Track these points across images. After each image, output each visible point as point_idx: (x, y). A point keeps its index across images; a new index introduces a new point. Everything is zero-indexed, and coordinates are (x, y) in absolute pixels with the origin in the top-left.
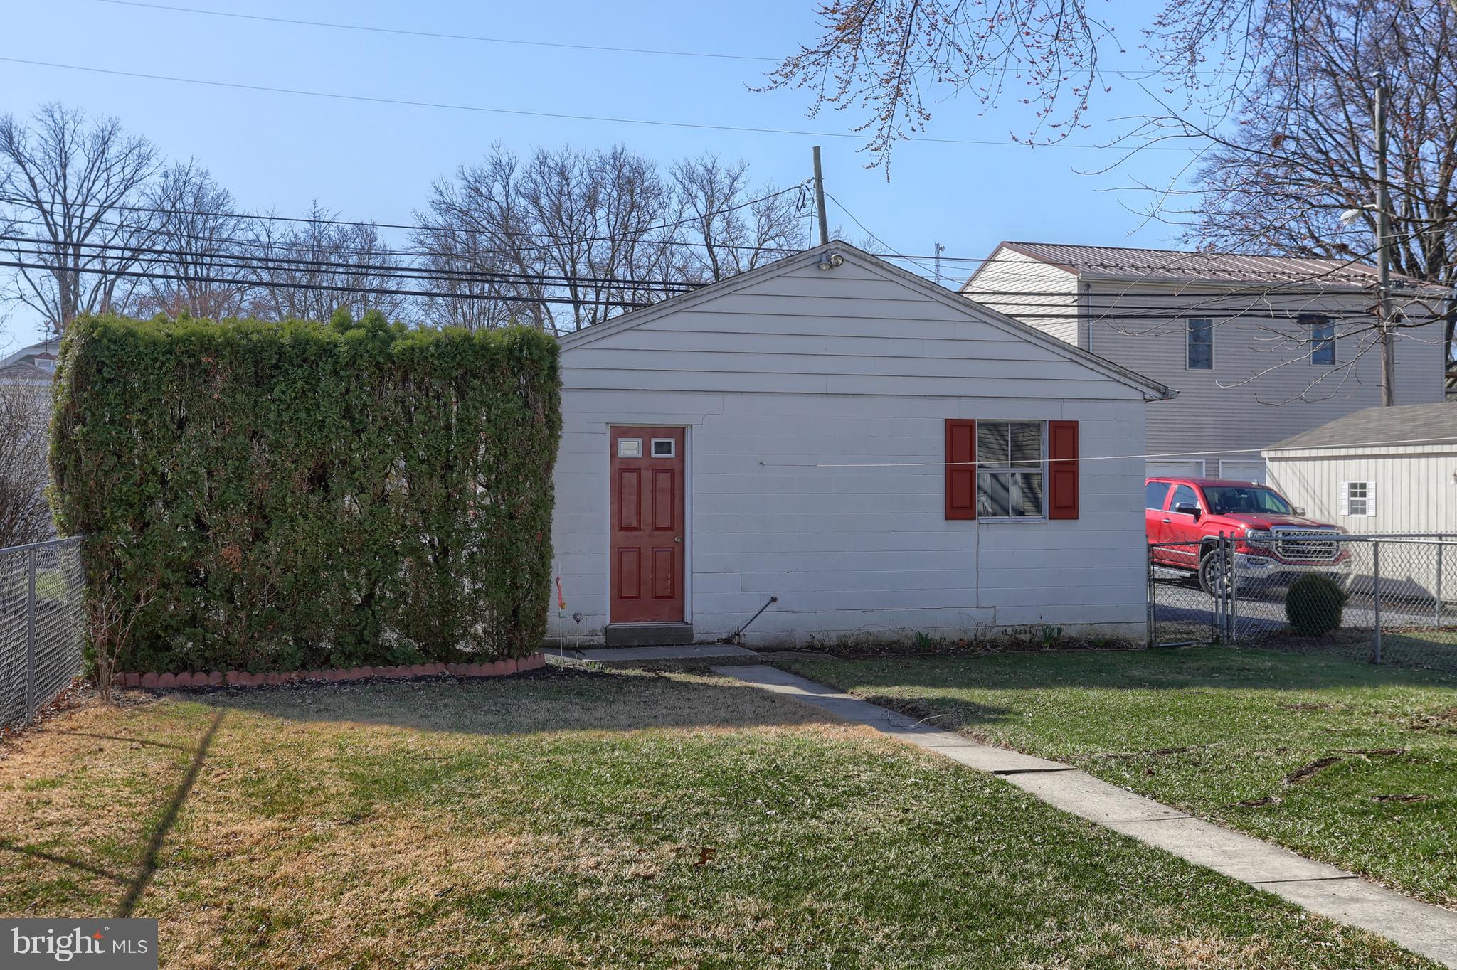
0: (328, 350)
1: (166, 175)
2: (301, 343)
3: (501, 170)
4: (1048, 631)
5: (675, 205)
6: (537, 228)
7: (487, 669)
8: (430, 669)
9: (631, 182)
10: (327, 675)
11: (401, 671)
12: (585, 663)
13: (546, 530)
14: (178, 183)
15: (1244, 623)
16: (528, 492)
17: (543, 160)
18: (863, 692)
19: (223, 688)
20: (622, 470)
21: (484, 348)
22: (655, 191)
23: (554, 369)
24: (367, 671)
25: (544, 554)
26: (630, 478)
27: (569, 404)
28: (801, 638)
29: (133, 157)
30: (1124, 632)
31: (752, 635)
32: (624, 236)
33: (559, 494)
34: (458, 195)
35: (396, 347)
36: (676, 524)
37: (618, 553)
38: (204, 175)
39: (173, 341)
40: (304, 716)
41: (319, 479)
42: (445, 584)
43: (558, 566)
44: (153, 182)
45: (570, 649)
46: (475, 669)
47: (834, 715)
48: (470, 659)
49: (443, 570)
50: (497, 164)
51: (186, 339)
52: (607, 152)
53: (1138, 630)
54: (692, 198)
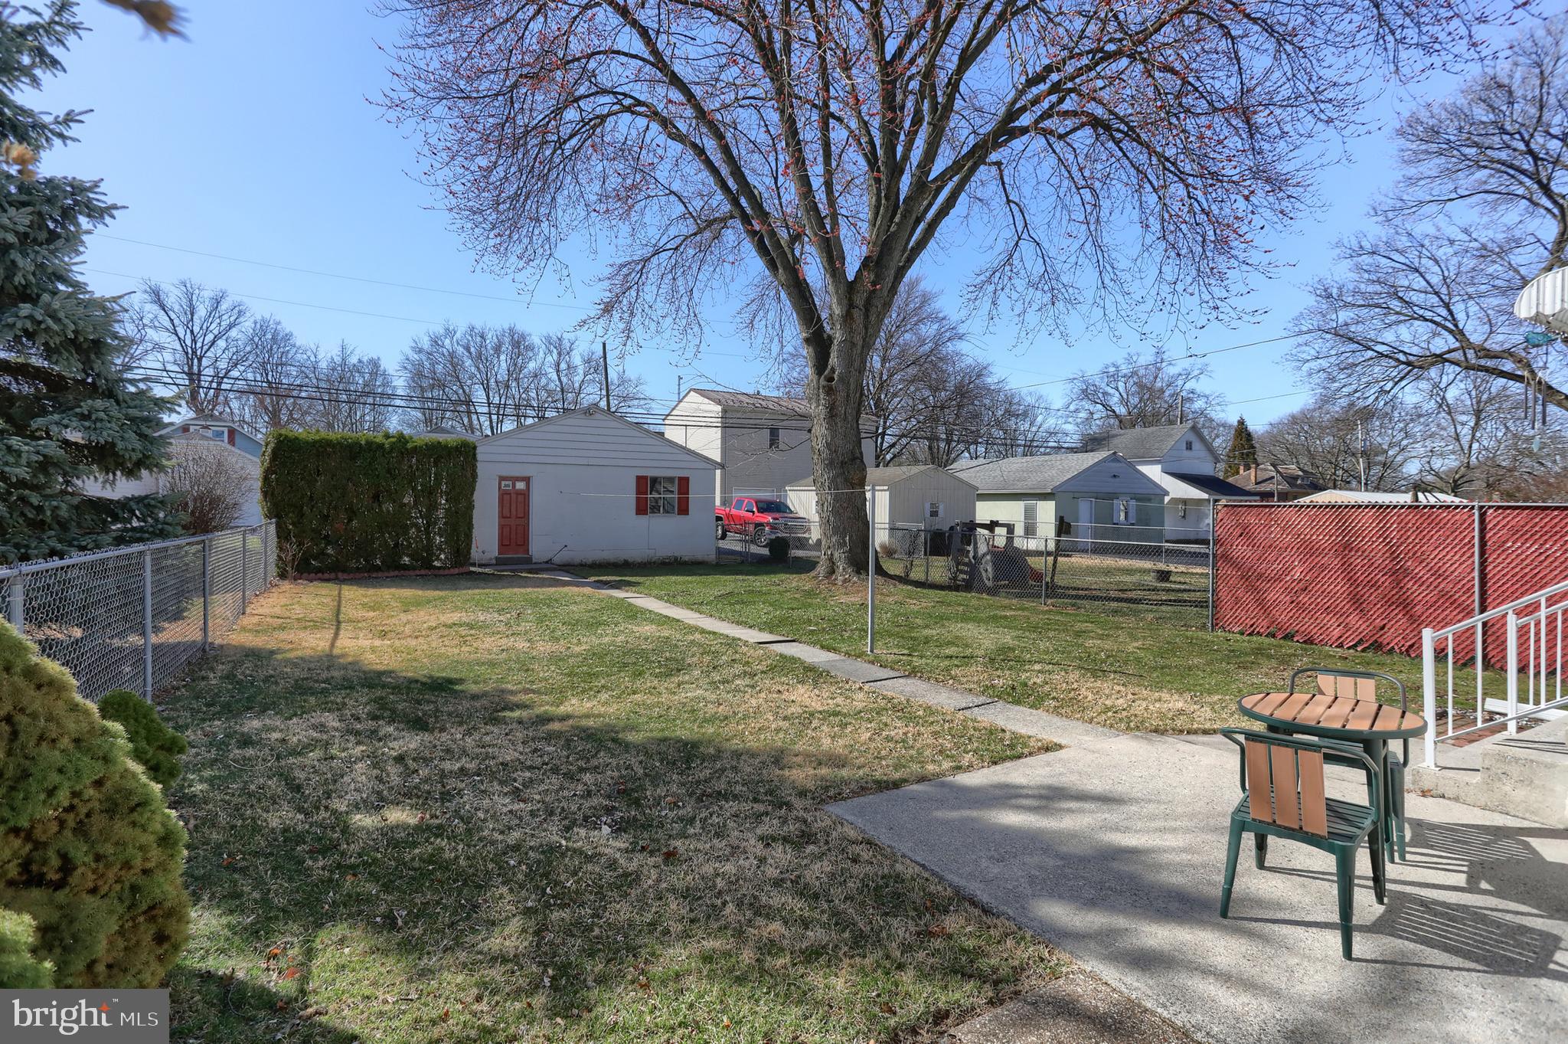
0: (381, 446)
1: (255, 323)
2: (369, 443)
3: (450, 333)
4: (676, 559)
5: (541, 354)
6: (468, 363)
7: (447, 572)
8: (423, 572)
9: (518, 343)
10: (380, 574)
11: (411, 573)
12: (487, 570)
13: (471, 518)
14: (262, 328)
15: (754, 555)
16: (463, 504)
17: (472, 329)
18: (593, 579)
19: (337, 579)
20: (503, 495)
21: (446, 446)
22: (530, 348)
23: (475, 455)
24: (396, 573)
25: (470, 526)
26: (507, 497)
27: (481, 469)
28: (577, 560)
29: (236, 311)
30: (706, 558)
31: (557, 560)
32: (515, 370)
33: (476, 504)
34: (426, 344)
35: (409, 446)
36: (526, 515)
37: (502, 527)
38: (279, 323)
39: (315, 442)
40: (375, 587)
41: (376, 498)
42: (428, 538)
43: (475, 532)
44: (247, 325)
45: (480, 566)
46: (441, 572)
47: (577, 585)
48: (439, 568)
49: (428, 533)
50: (447, 329)
51: (320, 441)
52: (506, 327)
53: (712, 557)
54: (551, 352)
